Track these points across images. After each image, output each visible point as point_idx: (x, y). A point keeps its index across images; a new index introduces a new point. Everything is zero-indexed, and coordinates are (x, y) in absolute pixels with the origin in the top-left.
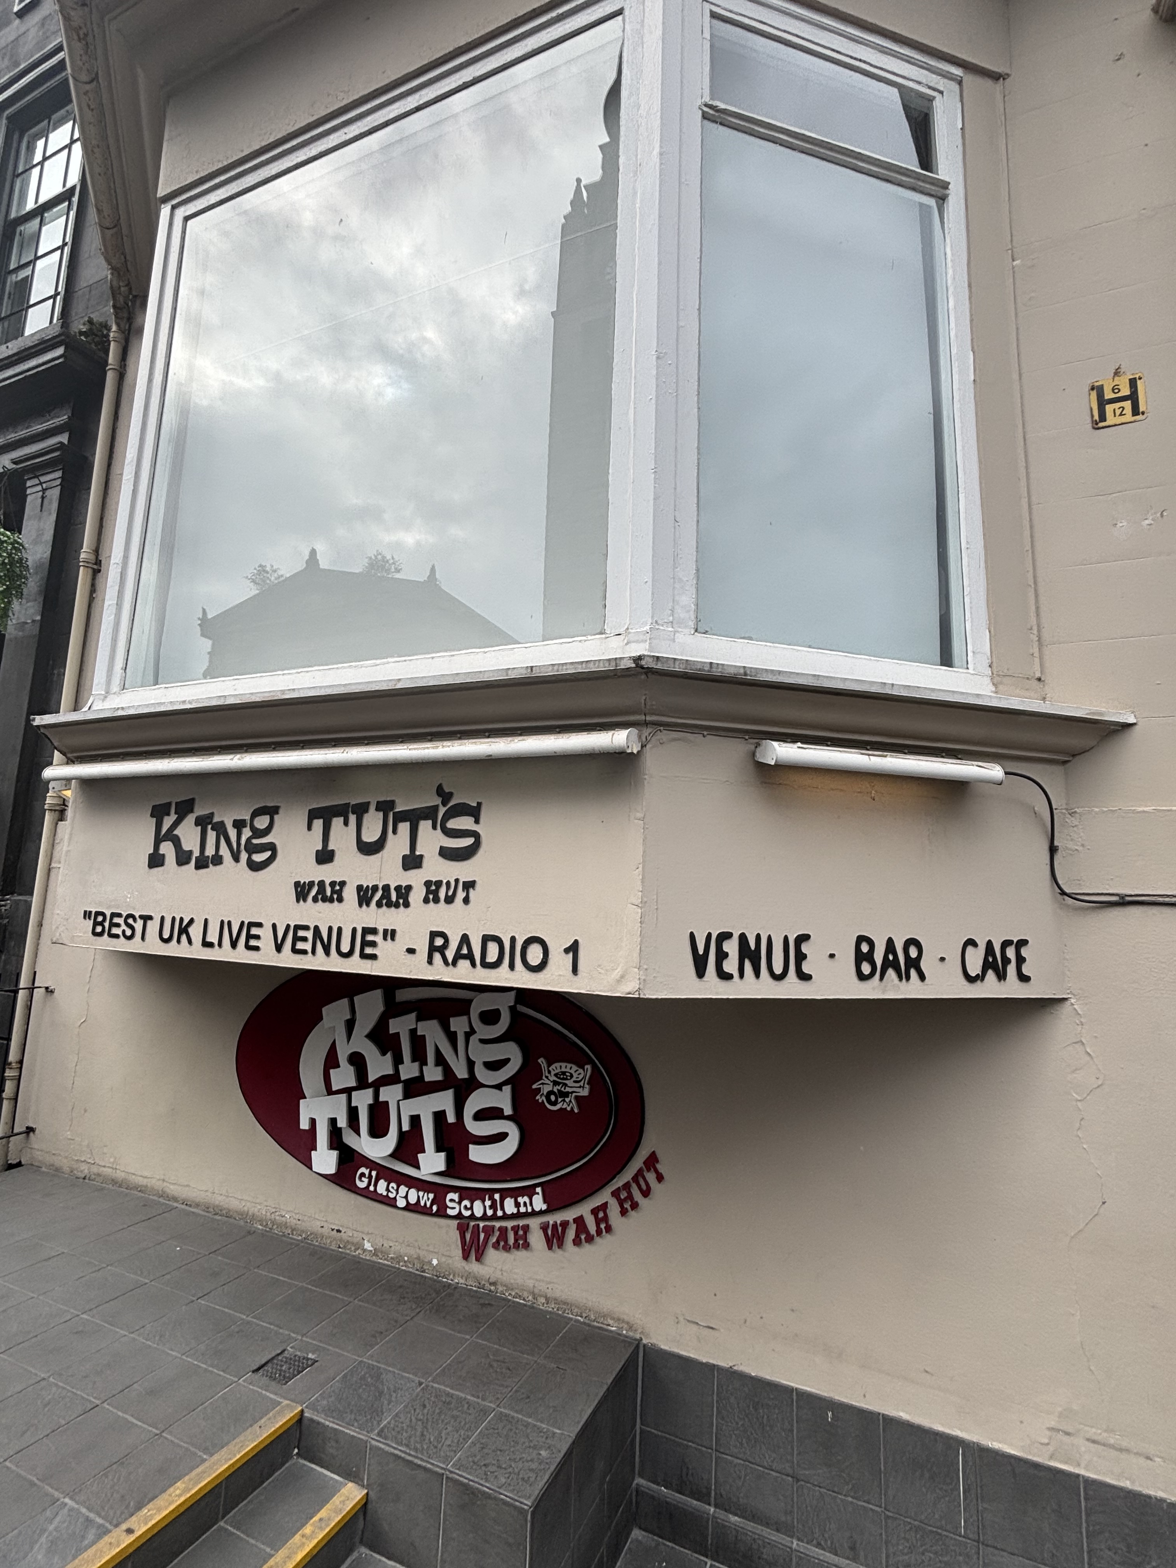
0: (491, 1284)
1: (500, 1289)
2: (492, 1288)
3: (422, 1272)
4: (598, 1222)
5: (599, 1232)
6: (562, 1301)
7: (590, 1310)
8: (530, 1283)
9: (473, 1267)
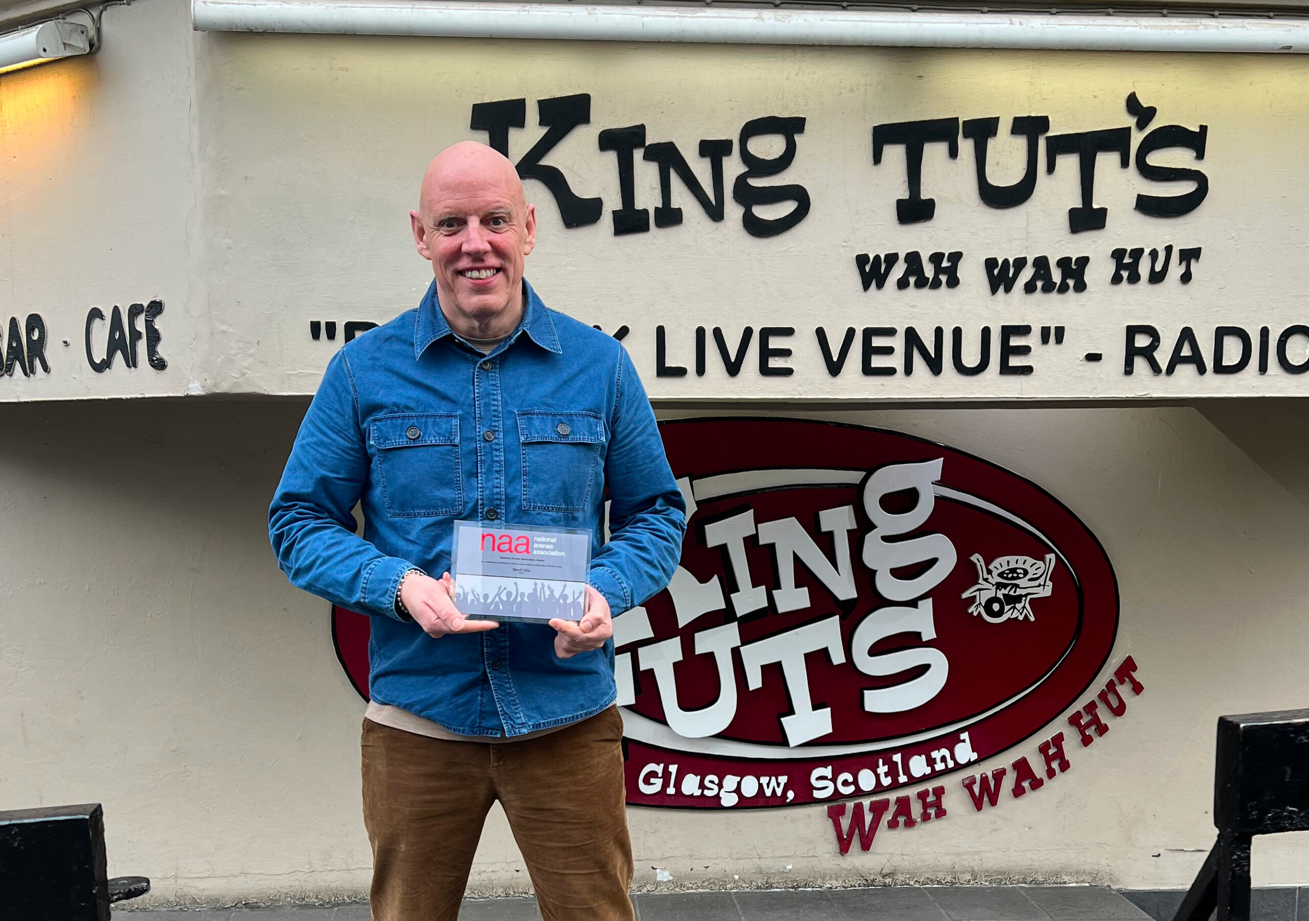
0: (884, 876)
1: (901, 878)
2: (888, 880)
3: (767, 888)
4: (1048, 760)
5: (1051, 774)
6: (995, 871)
7: (1036, 873)
8: (947, 861)
9: (857, 859)
